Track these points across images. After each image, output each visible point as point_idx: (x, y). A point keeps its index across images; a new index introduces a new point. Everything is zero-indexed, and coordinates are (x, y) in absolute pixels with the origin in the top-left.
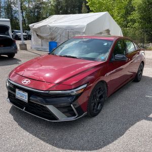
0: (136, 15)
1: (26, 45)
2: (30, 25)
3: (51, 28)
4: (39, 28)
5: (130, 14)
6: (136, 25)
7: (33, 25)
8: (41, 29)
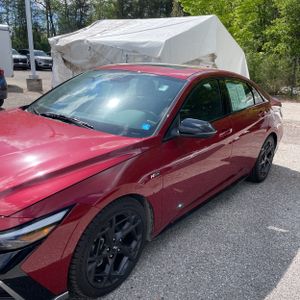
0: (280, 26)
1: (39, 81)
2: (50, 40)
3: (91, 47)
4: (68, 46)
5: (269, 24)
6: (282, 46)
7: (57, 40)
8: (73, 48)
